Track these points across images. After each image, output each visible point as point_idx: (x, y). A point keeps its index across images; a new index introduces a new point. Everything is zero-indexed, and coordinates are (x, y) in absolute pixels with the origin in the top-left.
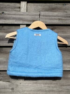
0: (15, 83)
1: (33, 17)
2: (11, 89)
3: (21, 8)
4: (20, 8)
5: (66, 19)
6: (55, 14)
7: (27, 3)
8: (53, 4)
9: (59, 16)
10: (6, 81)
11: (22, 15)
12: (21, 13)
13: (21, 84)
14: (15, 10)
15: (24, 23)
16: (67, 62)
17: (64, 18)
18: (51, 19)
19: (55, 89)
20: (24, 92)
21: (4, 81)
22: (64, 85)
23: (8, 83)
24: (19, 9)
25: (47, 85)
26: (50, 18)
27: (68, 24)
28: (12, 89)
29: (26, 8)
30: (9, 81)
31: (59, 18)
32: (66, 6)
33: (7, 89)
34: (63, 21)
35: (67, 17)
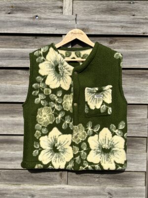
4: (61, 8)
5: (133, 27)
9: (121, 22)
12: (64, 17)
14: (54, 11)
16: (131, 91)
18: (109, 27)
26: (109, 24)
27: (134, 34)
31: (122, 24)
34: (129, 29)
35: (135, 23)
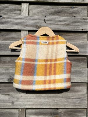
0: (15, 96)
1: (37, 21)
2: (11, 103)
3: (22, 10)
6: (62, 18)
7: (29, 5)
8: (60, 7)
10: (6, 94)
11: (23, 19)
13: (23, 98)
15: (25, 29)
17: (71, 24)
19: (60, 103)
20: (26, 106)
21: (3, 94)
22: (70, 99)
23: (7, 96)
24: (19, 12)
25: (51, 99)
28: (13, 103)
29: (28, 10)
30: (9, 95)
32: (74, 9)
33: (6, 103)
